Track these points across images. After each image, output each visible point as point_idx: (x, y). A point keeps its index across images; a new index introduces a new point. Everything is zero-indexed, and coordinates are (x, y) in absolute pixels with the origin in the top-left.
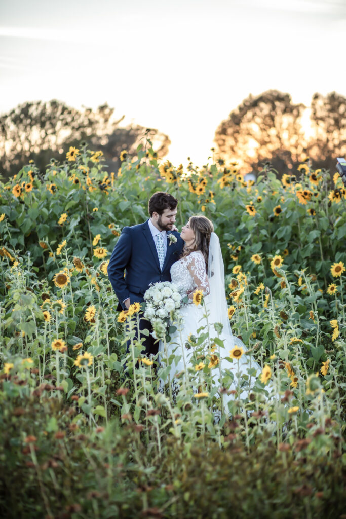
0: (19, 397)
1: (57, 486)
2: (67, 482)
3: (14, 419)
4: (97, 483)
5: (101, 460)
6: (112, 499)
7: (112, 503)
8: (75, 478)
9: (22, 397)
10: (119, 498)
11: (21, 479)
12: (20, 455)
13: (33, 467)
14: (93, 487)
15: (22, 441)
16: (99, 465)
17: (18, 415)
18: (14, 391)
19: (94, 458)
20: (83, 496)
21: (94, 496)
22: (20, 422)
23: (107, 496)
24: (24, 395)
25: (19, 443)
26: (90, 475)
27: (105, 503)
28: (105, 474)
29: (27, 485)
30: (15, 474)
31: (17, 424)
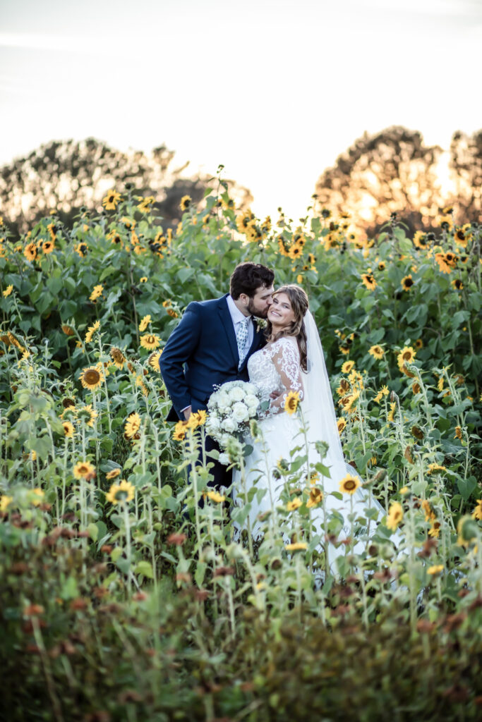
0: (21, 545)
1: (74, 683)
2: (90, 676)
3: (12, 580)
4: (136, 678)
5: (142, 642)
6: (157, 703)
7: (158, 710)
8: (103, 670)
9: (25, 545)
10: (170, 702)
11: (20, 672)
12: (19, 634)
13: (36, 652)
14: (131, 685)
15: (22, 614)
16: (139, 651)
17: (18, 574)
18: (12, 537)
19: (133, 640)
20: (115, 699)
21: (129, 699)
22: (21, 584)
23: (150, 699)
24: (29, 543)
25: (18, 615)
26: (125, 665)
27: (149, 709)
28: (148, 665)
29: (30, 680)
30: (11, 663)
31: (16, 587)
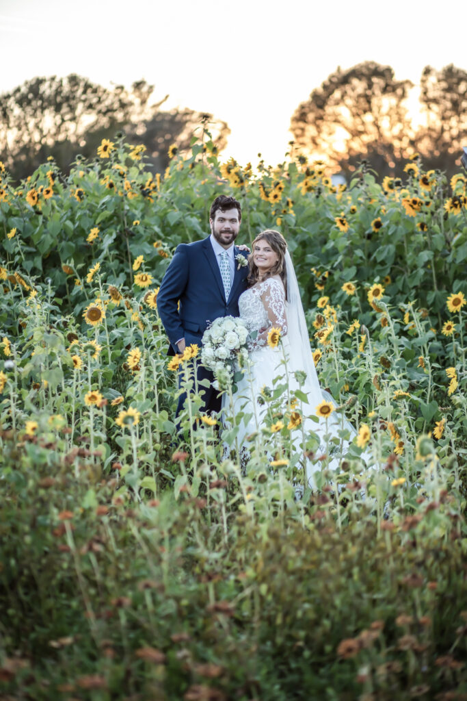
0: (46, 464)
1: (98, 577)
2: (112, 570)
3: (42, 492)
4: (149, 572)
5: (154, 541)
6: (168, 591)
7: (168, 598)
8: (122, 566)
9: (50, 464)
10: (179, 590)
11: (50, 568)
12: (49, 536)
13: (68, 550)
14: (144, 577)
15: (52, 520)
16: (152, 550)
17: (47, 487)
18: (41, 456)
19: (147, 541)
20: (133, 589)
21: (147, 586)
22: (50, 496)
23: (162, 589)
24: (52, 461)
25: (48, 522)
26: (141, 561)
27: (160, 597)
28: (159, 561)
29: (59, 576)
30: (44, 561)
31: (46, 498)
